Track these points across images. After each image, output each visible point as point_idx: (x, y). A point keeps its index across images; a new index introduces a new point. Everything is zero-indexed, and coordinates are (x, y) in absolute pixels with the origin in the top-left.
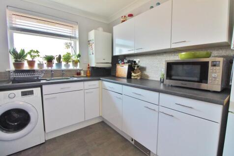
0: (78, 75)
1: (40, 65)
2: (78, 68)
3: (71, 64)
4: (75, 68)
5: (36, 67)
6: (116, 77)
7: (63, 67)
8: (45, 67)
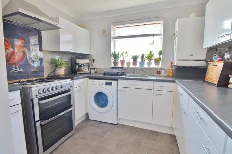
0: (158, 74)
1: (128, 63)
2: (160, 66)
3: (153, 62)
4: (157, 66)
5: (125, 65)
6: (204, 81)
7: (146, 66)
8: (131, 65)
